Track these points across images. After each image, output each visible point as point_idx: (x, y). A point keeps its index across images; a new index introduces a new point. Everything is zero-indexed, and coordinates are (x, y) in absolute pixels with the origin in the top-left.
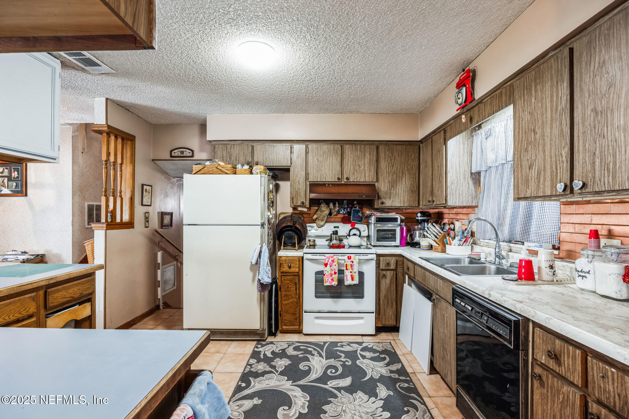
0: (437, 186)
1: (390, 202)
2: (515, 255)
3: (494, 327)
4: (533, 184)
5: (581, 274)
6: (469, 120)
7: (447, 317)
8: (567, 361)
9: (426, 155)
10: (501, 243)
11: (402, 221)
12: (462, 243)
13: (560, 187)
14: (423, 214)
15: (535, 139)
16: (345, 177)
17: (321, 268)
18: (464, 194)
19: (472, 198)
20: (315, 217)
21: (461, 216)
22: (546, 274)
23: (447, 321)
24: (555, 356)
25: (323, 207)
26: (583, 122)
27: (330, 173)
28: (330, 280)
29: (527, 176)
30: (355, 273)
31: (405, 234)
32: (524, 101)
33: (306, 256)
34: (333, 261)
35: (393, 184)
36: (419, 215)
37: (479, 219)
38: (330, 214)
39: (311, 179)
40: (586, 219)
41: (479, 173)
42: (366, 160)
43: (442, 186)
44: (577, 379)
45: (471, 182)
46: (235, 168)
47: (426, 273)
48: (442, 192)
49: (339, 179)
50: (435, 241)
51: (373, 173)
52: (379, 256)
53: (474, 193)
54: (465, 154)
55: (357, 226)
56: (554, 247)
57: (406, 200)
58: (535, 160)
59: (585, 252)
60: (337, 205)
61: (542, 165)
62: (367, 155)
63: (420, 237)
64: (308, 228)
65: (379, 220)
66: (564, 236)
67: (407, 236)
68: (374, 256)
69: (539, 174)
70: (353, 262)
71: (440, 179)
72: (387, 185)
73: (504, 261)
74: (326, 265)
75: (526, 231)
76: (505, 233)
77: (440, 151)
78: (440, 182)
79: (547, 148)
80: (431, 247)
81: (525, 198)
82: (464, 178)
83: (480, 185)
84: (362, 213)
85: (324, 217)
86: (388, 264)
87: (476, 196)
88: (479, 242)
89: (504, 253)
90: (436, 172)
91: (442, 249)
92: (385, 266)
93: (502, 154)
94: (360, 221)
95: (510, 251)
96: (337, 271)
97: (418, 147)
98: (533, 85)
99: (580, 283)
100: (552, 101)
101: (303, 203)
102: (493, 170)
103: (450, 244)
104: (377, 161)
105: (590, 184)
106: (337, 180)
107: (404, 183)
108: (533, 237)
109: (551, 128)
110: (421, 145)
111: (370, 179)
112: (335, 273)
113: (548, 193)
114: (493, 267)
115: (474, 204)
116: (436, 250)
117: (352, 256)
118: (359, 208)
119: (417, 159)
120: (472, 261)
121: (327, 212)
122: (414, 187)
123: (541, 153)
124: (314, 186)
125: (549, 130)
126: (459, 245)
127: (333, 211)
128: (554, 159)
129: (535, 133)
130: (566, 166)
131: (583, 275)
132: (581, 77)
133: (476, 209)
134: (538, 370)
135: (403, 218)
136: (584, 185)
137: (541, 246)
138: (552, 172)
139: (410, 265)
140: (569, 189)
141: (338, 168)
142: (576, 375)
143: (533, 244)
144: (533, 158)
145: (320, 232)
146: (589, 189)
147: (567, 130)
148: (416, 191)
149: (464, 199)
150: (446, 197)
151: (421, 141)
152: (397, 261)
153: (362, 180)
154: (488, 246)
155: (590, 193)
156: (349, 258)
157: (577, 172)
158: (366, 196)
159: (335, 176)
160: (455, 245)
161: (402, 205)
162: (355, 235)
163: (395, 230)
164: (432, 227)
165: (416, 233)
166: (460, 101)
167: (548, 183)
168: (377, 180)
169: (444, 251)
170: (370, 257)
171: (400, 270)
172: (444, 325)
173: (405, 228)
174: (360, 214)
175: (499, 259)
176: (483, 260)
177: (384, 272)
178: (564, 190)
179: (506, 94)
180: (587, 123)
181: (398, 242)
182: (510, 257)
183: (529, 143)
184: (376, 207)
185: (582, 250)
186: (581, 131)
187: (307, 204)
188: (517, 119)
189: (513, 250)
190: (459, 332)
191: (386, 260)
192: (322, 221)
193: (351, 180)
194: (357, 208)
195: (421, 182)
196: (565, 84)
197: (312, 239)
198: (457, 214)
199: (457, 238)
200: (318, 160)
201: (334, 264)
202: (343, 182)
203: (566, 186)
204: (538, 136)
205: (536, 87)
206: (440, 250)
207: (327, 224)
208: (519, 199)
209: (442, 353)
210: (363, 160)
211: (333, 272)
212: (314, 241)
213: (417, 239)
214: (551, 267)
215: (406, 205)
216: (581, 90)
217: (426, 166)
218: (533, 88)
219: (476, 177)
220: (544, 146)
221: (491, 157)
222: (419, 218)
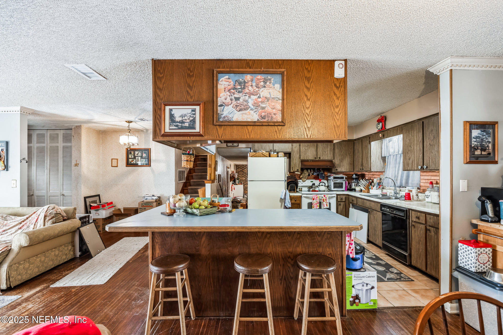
0: (365, 162)
1: (340, 170)
2: (403, 192)
3: (398, 214)
4: (410, 166)
5: (427, 196)
6: (382, 136)
7: (376, 217)
8: (421, 218)
9: (358, 147)
10: (396, 188)
11: (346, 178)
12: (377, 188)
13: (420, 167)
14: (356, 175)
15: (411, 149)
16: (318, 157)
17: (310, 201)
18: (379, 166)
19: (382, 168)
20: (301, 176)
21: (376, 176)
22: (415, 197)
23: (376, 219)
24: (418, 218)
25: (305, 172)
26: (427, 147)
27: (311, 155)
28: (316, 206)
29: (408, 162)
30: (328, 203)
31: (347, 185)
32: (407, 135)
33: (303, 195)
34: (317, 197)
35: (341, 160)
36: (354, 175)
37: (387, 177)
38: (309, 175)
39: (302, 158)
40: (429, 178)
41: (385, 157)
42: (329, 149)
43: (368, 162)
44: (424, 222)
45: (381, 161)
46: (270, 154)
47: (364, 201)
48: (368, 165)
49: (315, 158)
50: (364, 187)
51: (332, 155)
52: (337, 195)
53: (383, 166)
54: (379, 148)
55: (322, 181)
56: (418, 188)
57: (348, 168)
58: (411, 157)
59: (428, 189)
60: (312, 170)
61: (413, 159)
62: (329, 147)
63: (354, 186)
64: (299, 182)
65: (335, 178)
66: (422, 184)
67: (348, 186)
68: (335, 195)
69: (412, 162)
70: (326, 198)
71: (367, 159)
72: (339, 161)
73: (398, 195)
74: (314, 199)
75: (407, 183)
76: (398, 184)
77: (366, 146)
78: (367, 160)
79: (415, 153)
80: (361, 191)
81: (407, 170)
82: (379, 159)
83: (385, 162)
84: (324, 175)
85: (306, 176)
86: (342, 199)
87: (384, 167)
88: (385, 188)
89: (398, 192)
90: (364, 156)
91: (367, 191)
92: (340, 200)
93: (397, 150)
94: (323, 178)
95: (400, 191)
96: (319, 202)
97: (353, 142)
98: (410, 130)
99: (427, 200)
100: (417, 137)
101: (298, 170)
102: (392, 156)
103: (372, 189)
104: (334, 149)
105: (429, 167)
106: (314, 159)
107: (347, 160)
108: (410, 185)
109: (417, 147)
110: (355, 141)
111: (331, 158)
112: (318, 203)
113: (416, 169)
114: (394, 197)
115: (383, 171)
116: (364, 192)
117: (325, 195)
118: (323, 172)
119: (353, 148)
120: (383, 195)
121: (308, 174)
122: (351, 162)
123: (413, 155)
124: (302, 161)
125: (416, 147)
126: (376, 189)
127: (310, 174)
128: (417, 158)
129: (411, 147)
130: (421, 160)
131: (428, 197)
132: (426, 132)
133: (384, 173)
134: (413, 224)
135: (347, 177)
136: (427, 167)
137: (413, 188)
138: (417, 162)
139: (354, 198)
140: (422, 168)
141: (315, 153)
142: (424, 221)
143: (410, 188)
144: (410, 156)
145: (304, 184)
146: (428, 169)
147: (422, 148)
148: (353, 164)
149: (379, 168)
150: (371, 167)
151: (355, 140)
152: (346, 198)
153: (327, 158)
154: (390, 189)
155: (429, 170)
156: (325, 196)
157: (425, 163)
158: (330, 167)
159: (313, 157)
160: (374, 189)
161: (346, 171)
162: (322, 185)
163: (342, 183)
164: (362, 181)
165: (352, 184)
166: (379, 128)
167: (416, 166)
168: (334, 159)
169: (369, 192)
170: (333, 195)
171: (347, 202)
172: (375, 220)
173: (347, 182)
174: (323, 175)
175: (396, 194)
176: (388, 195)
177: (340, 203)
178: (421, 168)
179: (400, 129)
180: (428, 148)
181: (344, 189)
182: (401, 193)
183: (409, 151)
184: (333, 171)
185: (427, 188)
186: (426, 150)
187: (300, 170)
188: (404, 141)
189: (402, 191)
190: (383, 219)
191: (341, 197)
192: (305, 178)
193: (321, 159)
194: (322, 172)
195: (355, 160)
196: (421, 133)
197: (300, 188)
198: (373, 175)
199: (375, 186)
200: (305, 149)
201: (318, 199)
202: (317, 160)
203: (421, 167)
204: (412, 148)
205: (411, 131)
206: (366, 192)
207: (307, 181)
208: (405, 170)
209: (374, 232)
210: (327, 149)
211: (317, 203)
212: (302, 189)
213: (353, 187)
214: (417, 195)
215: (348, 170)
216: (426, 136)
217: (358, 152)
218: (410, 131)
219: (384, 159)
220: (414, 152)
221: (391, 150)
222: (354, 177)
